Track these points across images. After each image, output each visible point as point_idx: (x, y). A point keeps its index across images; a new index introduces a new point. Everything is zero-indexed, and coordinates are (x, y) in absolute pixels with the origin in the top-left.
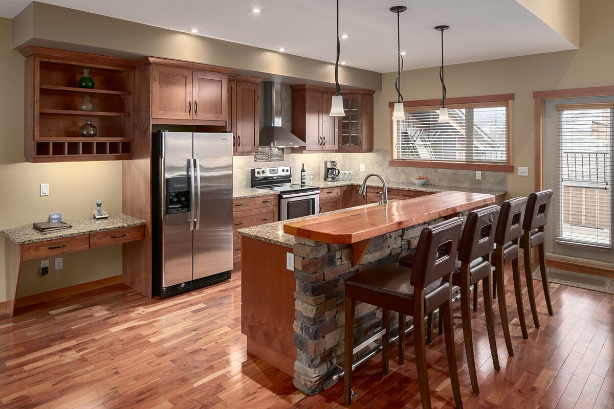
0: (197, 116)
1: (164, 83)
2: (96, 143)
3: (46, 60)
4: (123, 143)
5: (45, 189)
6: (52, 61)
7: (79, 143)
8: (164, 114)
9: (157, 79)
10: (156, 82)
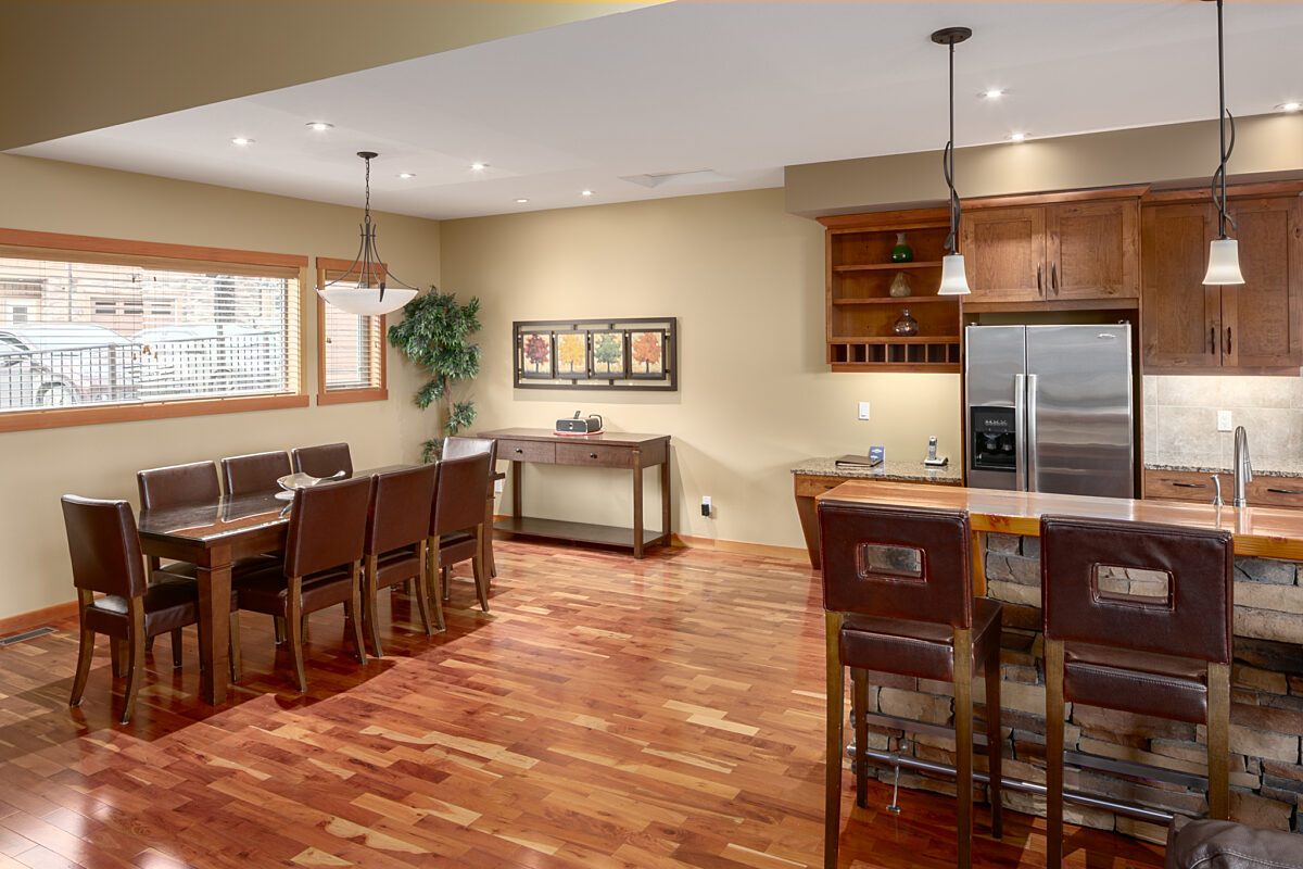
0: (1057, 293)
1: (985, 241)
2: (910, 345)
3: (838, 232)
4: (950, 346)
5: (865, 410)
6: (846, 231)
7: (884, 346)
8: (985, 295)
9: (971, 236)
10: (969, 241)
